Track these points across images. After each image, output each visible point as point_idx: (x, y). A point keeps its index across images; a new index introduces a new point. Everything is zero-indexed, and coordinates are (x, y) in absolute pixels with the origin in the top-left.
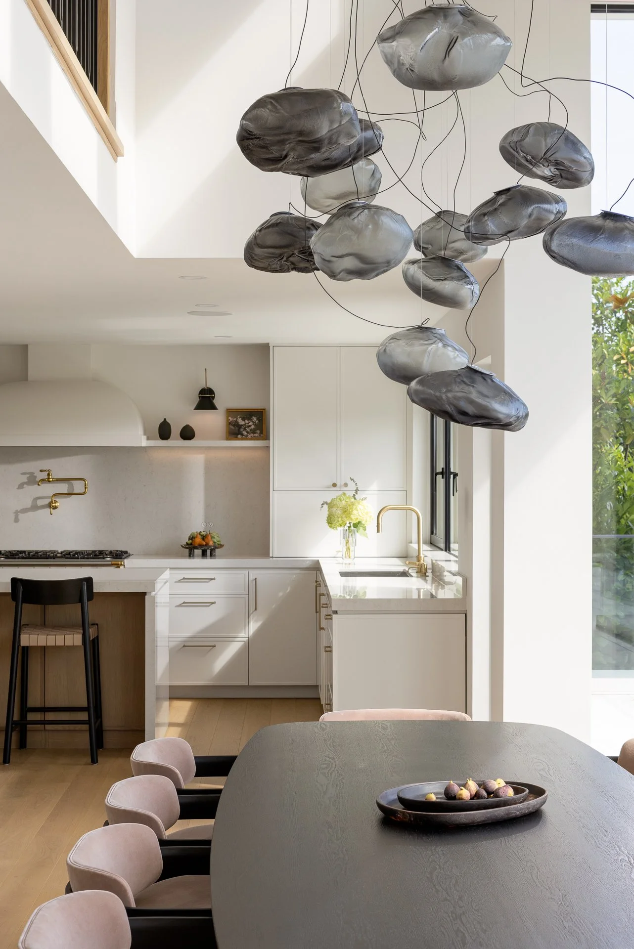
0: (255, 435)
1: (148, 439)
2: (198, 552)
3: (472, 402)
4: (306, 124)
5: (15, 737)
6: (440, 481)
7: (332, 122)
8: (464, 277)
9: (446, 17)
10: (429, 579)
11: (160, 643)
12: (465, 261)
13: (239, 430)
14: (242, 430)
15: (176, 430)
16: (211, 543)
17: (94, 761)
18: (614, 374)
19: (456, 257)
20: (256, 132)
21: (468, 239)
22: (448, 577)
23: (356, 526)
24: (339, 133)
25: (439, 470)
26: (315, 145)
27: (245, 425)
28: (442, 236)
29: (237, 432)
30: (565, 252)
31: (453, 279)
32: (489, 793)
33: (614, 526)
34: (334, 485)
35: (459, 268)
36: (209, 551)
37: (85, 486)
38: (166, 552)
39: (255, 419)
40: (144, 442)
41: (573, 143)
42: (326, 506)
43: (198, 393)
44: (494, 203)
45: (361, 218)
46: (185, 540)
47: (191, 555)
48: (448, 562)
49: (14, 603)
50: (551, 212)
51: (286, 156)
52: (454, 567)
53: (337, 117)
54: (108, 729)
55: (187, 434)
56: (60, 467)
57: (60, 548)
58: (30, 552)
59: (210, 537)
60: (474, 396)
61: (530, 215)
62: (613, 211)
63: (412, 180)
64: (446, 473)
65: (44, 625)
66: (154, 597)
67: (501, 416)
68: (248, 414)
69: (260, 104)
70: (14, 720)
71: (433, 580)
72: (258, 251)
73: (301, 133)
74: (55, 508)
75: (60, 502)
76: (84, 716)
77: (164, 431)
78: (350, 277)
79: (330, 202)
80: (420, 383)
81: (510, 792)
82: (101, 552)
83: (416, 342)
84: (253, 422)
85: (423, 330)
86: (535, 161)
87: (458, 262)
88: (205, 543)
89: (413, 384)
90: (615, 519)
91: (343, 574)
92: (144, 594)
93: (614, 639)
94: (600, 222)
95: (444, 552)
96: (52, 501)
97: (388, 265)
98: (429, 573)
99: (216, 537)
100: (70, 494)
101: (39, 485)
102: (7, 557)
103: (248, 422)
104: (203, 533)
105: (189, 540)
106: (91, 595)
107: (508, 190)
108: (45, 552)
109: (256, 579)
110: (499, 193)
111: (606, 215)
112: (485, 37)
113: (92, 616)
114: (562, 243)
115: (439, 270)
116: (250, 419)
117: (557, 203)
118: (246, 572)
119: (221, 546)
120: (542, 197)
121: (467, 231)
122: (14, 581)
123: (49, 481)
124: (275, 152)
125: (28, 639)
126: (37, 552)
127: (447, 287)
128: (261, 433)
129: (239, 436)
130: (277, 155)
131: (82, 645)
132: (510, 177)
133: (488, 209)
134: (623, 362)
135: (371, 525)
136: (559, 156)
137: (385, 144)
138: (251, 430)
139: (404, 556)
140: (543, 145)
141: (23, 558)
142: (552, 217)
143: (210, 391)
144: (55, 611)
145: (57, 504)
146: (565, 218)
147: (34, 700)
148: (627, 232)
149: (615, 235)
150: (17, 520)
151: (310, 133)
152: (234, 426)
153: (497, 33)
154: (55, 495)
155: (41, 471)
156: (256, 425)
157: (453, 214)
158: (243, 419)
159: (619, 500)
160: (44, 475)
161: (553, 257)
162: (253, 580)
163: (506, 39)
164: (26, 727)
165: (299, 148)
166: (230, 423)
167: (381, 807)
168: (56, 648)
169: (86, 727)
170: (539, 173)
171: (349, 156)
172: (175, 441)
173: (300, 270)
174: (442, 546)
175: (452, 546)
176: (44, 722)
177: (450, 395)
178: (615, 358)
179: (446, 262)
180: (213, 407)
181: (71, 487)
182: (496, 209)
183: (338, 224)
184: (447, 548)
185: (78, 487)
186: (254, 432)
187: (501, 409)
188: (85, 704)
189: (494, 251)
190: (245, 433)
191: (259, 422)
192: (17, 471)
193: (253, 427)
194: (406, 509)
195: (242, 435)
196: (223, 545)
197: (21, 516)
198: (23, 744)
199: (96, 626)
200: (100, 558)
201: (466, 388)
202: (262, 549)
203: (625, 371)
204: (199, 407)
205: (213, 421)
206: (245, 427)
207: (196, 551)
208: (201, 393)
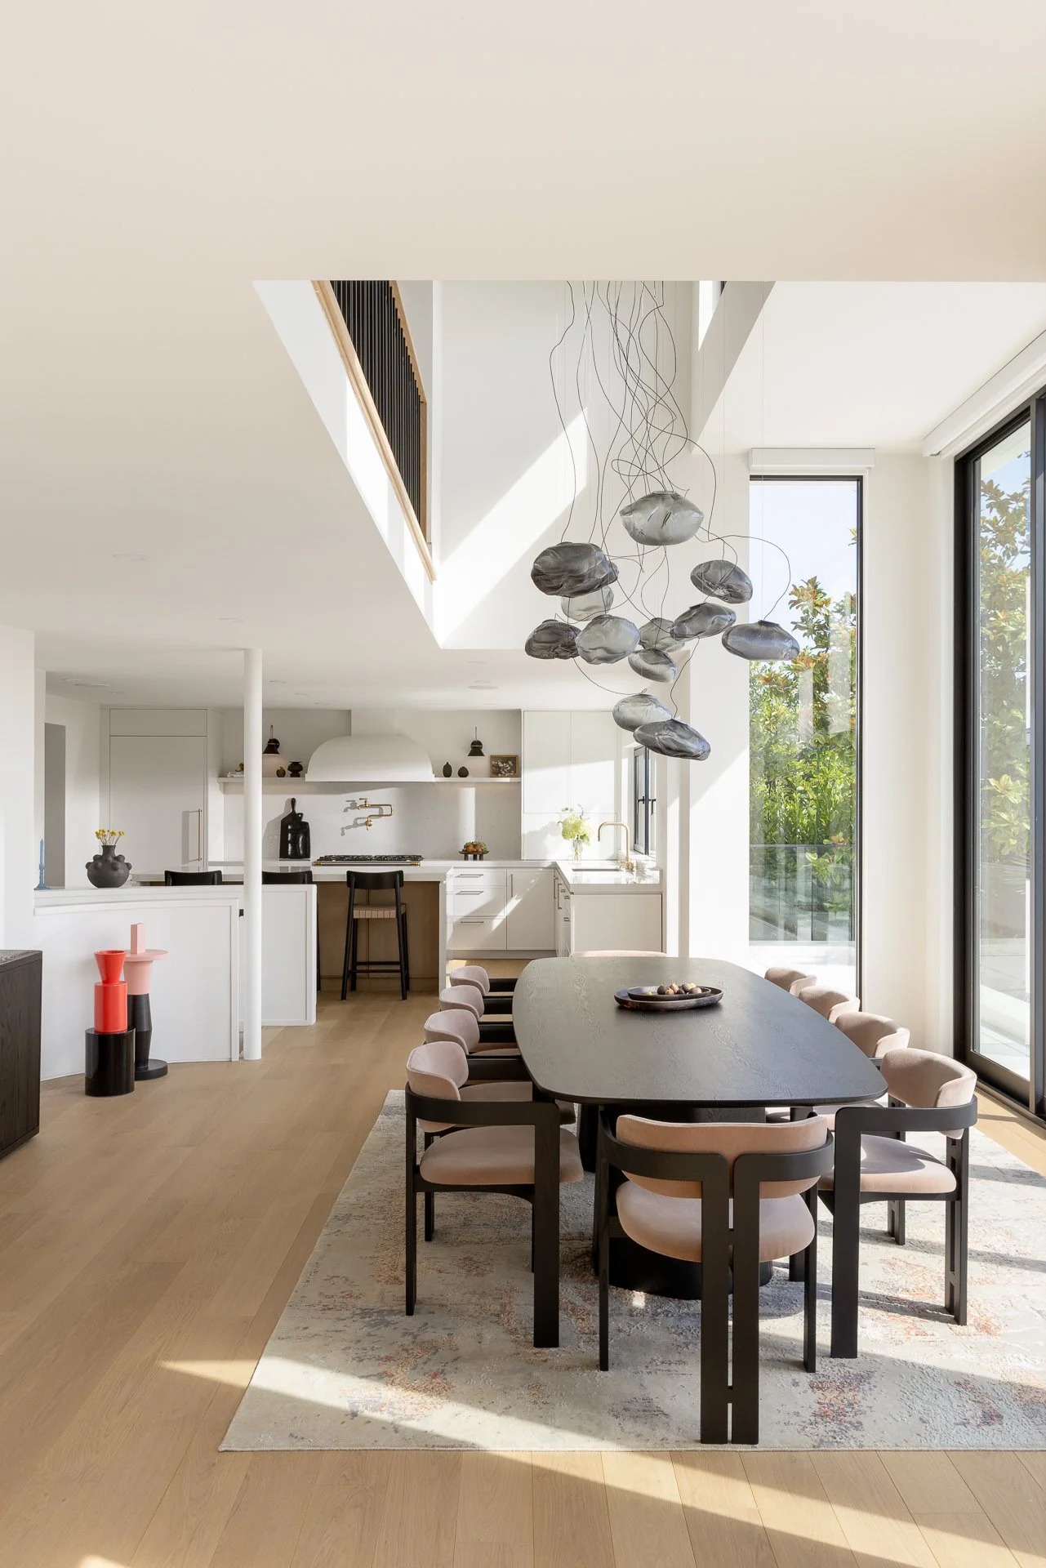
0: (510, 774)
1: (436, 776)
2: (471, 856)
3: (674, 742)
4: (575, 566)
5: (349, 984)
6: (642, 806)
7: (590, 564)
8: (669, 662)
9: (663, 499)
10: (635, 873)
11: (448, 920)
12: (669, 651)
13: (499, 770)
14: (501, 770)
15: (455, 771)
16: (480, 850)
17: (404, 998)
18: (761, 731)
19: (664, 649)
20: (543, 571)
21: (672, 637)
22: (648, 872)
23: (582, 837)
24: (595, 571)
25: (640, 797)
26: (580, 579)
28: (654, 635)
29: (498, 772)
30: (736, 646)
31: (663, 663)
32: (686, 992)
33: (762, 840)
34: (567, 809)
35: (666, 657)
36: (478, 856)
37: (391, 810)
38: (450, 857)
39: (510, 763)
40: (433, 779)
41: (739, 574)
42: (561, 824)
43: (471, 744)
44: (689, 615)
45: (608, 624)
46: (462, 848)
47: (466, 858)
48: (649, 862)
49: (349, 889)
50: (726, 620)
51: (562, 585)
52: (654, 865)
53: (594, 560)
54: (414, 976)
55: (463, 773)
56: (374, 797)
57: (373, 854)
58: (353, 857)
59: (479, 847)
60: (676, 738)
61: (713, 622)
62: (766, 620)
63: (636, 599)
64: (645, 800)
65: (368, 904)
66: (445, 885)
67: (692, 750)
68: (506, 759)
69: (545, 553)
70: (348, 970)
71: (638, 874)
72: (535, 645)
73: (571, 571)
74: (370, 825)
75: (374, 821)
76: (398, 968)
77: (447, 771)
78: (600, 662)
79: (580, 612)
80: (641, 729)
81: (700, 991)
82: (403, 857)
83: (638, 704)
84: (509, 765)
85: (643, 696)
86: (713, 585)
87: (665, 652)
88: (476, 850)
89: (637, 730)
90: (763, 835)
91: (574, 870)
92: (437, 883)
93: (763, 922)
94: (758, 627)
95: (644, 855)
96: (368, 821)
97: (624, 654)
98: (634, 869)
99: (483, 846)
100: (380, 816)
101: (358, 809)
102: (337, 860)
103: (506, 765)
104: (474, 844)
105: (464, 848)
106: (402, 883)
107: (699, 606)
108: (364, 857)
109: (511, 874)
110: (693, 608)
111: (762, 623)
112: (687, 513)
113: (403, 899)
114: (734, 641)
115: (653, 657)
116: (507, 762)
117: (730, 614)
118: (505, 870)
119: (487, 852)
120: (719, 611)
121: (672, 633)
122: (349, 873)
123: (366, 807)
124: (555, 583)
125: (358, 914)
126: (358, 856)
127: (658, 669)
128: (515, 772)
129: (499, 775)
130: (555, 585)
131: (396, 917)
132: (700, 597)
133: (686, 618)
134: (767, 723)
135: (593, 837)
136: (729, 582)
137: (620, 576)
138: (507, 770)
139: (615, 859)
140: (720, 575)
141: (348, 860)
142: (727, 623)
143: (479, 743)
144: (376, 894)
145: (371, 823)
146: (734, 625)
147: (361, 957)
148: (775, 633)
149: (767, 636)
150: (343, 834)
151: (577, 571)
152: (495, 767)
153: (695, 510)
154: (370, 816)
155: (360, 799)
156: (511, 767)
157: (661, 620)
158: (502, 763)
159: (766, 822)
160: (363, 802)
161: (728, 649)
162: (509, 875)
163: (701, 513)
164: (356, 976)
165: (570, 581)
166: (493, 766)
167: (617, 999)
168: (378, 920)
169: (399, 974)
170: (716, 593)
171: (597, 583)
172: (455, 778)
173: (561, 657)
174: (643, 851)
175: (650, 851)
176: (368, 971)
177: (660, 737)
178: (761, 720)
179: (657, 652)
180: (481, 754)
181: (381, 810)
182: (691, 618)
183: (593, 628)
184: (647, 852)
185: (386, 810)
186: (509, 771)
187: (692, 746)
188: (398, 960)
189: (689, 645)
190: (503, 772)
191: (514, 764)
192: (343, 799)
193: (509, 768)
194: (618, 825)
195: (501, 774)
196: (489, 851)
197: (345, 831)
198: (353, 988)
199: (405, 904)
200: (403, 860)
201: (671, 733)
202: (516, 854)
203: (769, 730)
204: (471, 754)
205: (481, 764)
206: (504, 768)
207: (469, 855)
208: (473, 744)
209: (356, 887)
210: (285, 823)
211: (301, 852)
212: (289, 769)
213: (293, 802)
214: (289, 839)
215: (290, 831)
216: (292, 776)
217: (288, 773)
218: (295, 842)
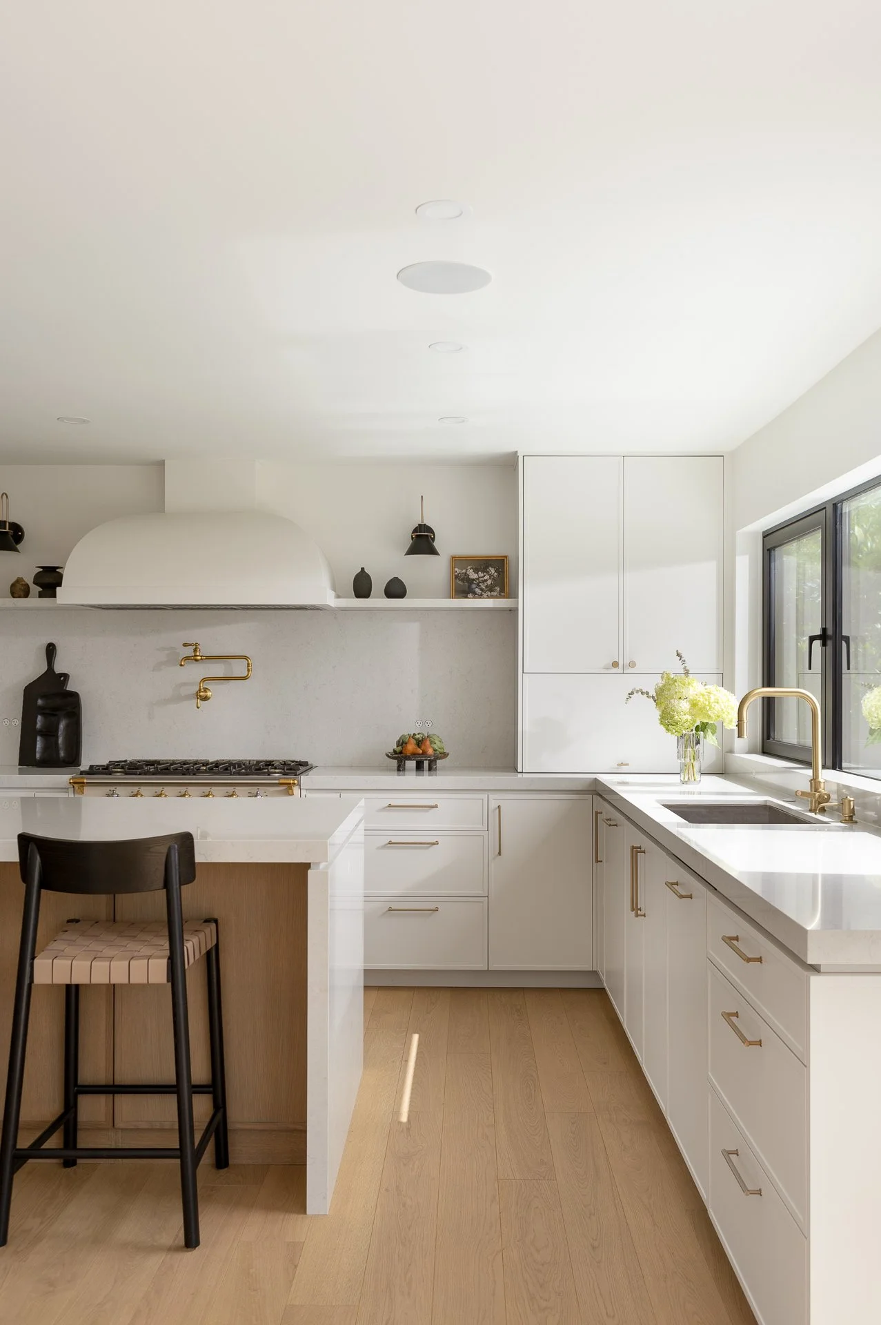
0: (492, 593)
1: (338, 597)
2: (411, 764)
13: (469, 587)
14: (474, 586)
15: (378, 585)
16: (430, 751)
27: (478, 579)
29: (467, 589)
34: (615, 664)
36: (426, 764)
37: (248, 666)
38: (364, 764)
39: (492, 570)
40: (330, 599)
43: (411, 531)
46: (392, 746)
47: (400, 768)
49: (24, 886)
54: (239, 1126)
55: (395, 590)
56: (215, 638)
59: (428, 743)
64: (835, 636)
68: (483, 564)
70: (18, 1147)
74: (205, 699)
75: (214, 690)
77: (362, 586)
82: (269, 764)
84: (490, 575)
88: (421, 752)
92: (307, 866)
96: (200, 690)
99: (437, 742)
100: (228, 679)
101: (181, 665)
103: (482, 575)
104: (417, 736)
105: (397, 747)
109: (499, 807)
116: (485, 570)
118: (484, 796)
119: (444, 755)
123: (196, 660)
125: (51, 969)
128: (502, 590)
129: (470, 595)
131: (168, 981)
138: (486, 586)
139: (722, 773)
143: (428, 530)
145: (209, 694)
150: (151, 716)
152: (462, 580)
154: (205, 680)
155: (185, 645)
156: (494, 579)
158: (476, 571)
160: (189, 651)
162: (495, 809)
166: (456, 577)
168: (108, 990)
172: (377, 601)
180: (432, 551)
184: (837, 764)
185: (238, 668)
186: (491, 589)
190: (478, 591)
191: (499, 574)
192: (151, 644)
193: (489, 582)
195: (474, 593)
196: (448, 754)
197: (156, 710)
199: (214, 925)
200: (264, 774)
202: (508, 761)
204: (413, 551)
205: (435, 569)
206: (479, 582)
207: (408, 763)
208: (415, 531)
209: (44, 884)
210: (31, 692)
211: (62, 754)
212: (35, 583)
213: (51, 650)
214: (39, 725)
215: (42, 710)
216: (41, 595)
217: (35, 589)
218: (49, 733)
